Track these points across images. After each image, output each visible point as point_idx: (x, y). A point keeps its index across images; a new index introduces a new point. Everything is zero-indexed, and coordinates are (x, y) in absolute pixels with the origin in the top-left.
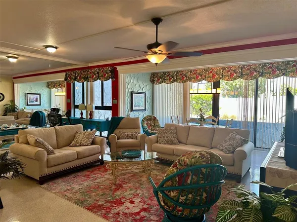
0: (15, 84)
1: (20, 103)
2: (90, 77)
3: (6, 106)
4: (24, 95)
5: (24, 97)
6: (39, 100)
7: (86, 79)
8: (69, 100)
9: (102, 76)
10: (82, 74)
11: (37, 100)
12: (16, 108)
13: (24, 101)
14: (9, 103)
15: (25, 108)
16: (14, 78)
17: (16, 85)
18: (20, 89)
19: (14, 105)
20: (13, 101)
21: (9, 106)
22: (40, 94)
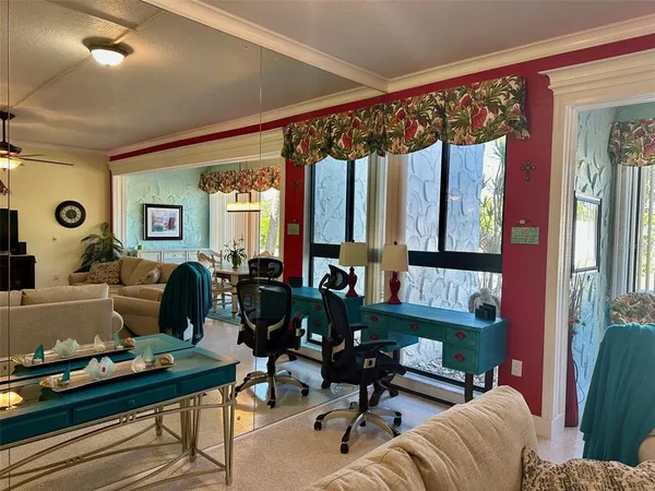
0: (115, 177)
1: (126, 234)
2: (397, 135)
3: (88, 242)
4: (139, 208)
5: (137, 216)
6: (177, 223)
7: (377, 144)
8: (294, 229)
9: (461, 124)
10: (356, 124)
11: (171, 226)
12: (116, 247)
13: (138, 226)
14: (99, 233)
15: (140, 247)
16: (113, 158)
17: (116, 179)
18: (130, 189)
19: (112, 238)
20: (108, 226)
21: (96, 241)
22: (180, 207)
